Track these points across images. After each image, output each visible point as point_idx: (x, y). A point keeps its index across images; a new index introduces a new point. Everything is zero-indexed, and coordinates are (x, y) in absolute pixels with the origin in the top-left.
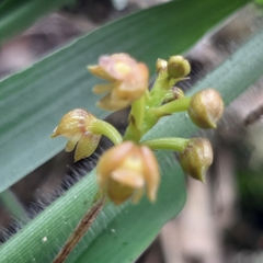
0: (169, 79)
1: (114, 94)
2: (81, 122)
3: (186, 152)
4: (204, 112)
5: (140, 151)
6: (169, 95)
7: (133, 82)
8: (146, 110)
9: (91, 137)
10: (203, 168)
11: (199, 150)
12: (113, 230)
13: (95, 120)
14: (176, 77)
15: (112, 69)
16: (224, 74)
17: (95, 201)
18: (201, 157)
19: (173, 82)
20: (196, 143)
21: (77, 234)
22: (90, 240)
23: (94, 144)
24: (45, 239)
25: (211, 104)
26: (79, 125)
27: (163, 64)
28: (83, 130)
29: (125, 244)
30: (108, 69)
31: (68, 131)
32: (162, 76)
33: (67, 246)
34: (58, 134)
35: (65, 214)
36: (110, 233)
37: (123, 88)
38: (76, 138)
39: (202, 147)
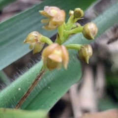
0: (74, 18)
1: (50, 23)
2: (36, 37)
3: (81, 50)
4: (89, 32)
5: (61, 47)
6: (74, 26)
7: (59, 18)
8: (64, 32)
9: (40, 43)
10: (88, 57)
11: (86, 49)
12: (49, 87)
13: (42, 36)
14: (77, 17)
15: (50, 12)
16: (99, 21)
17: (41, 70)
18: (87, 52)
19: (76, 20)
20: (85, 46)
21: (33, 84)
22: (39, 91)
23: (42, 47)
24: (20, 89)
25: (92, 29)
26: (35, 38)
27: (72, 12)
28: (37, 40)
29: (54, 93)
30: (48, 12)
31: (30, 41)
32: (71, 17)
33: (29, 90)
34: (26, 42)
35: (29, 79)
36: (48, 88)
37: (54, 20)
38: (34, 44)
39: (88, 47)
